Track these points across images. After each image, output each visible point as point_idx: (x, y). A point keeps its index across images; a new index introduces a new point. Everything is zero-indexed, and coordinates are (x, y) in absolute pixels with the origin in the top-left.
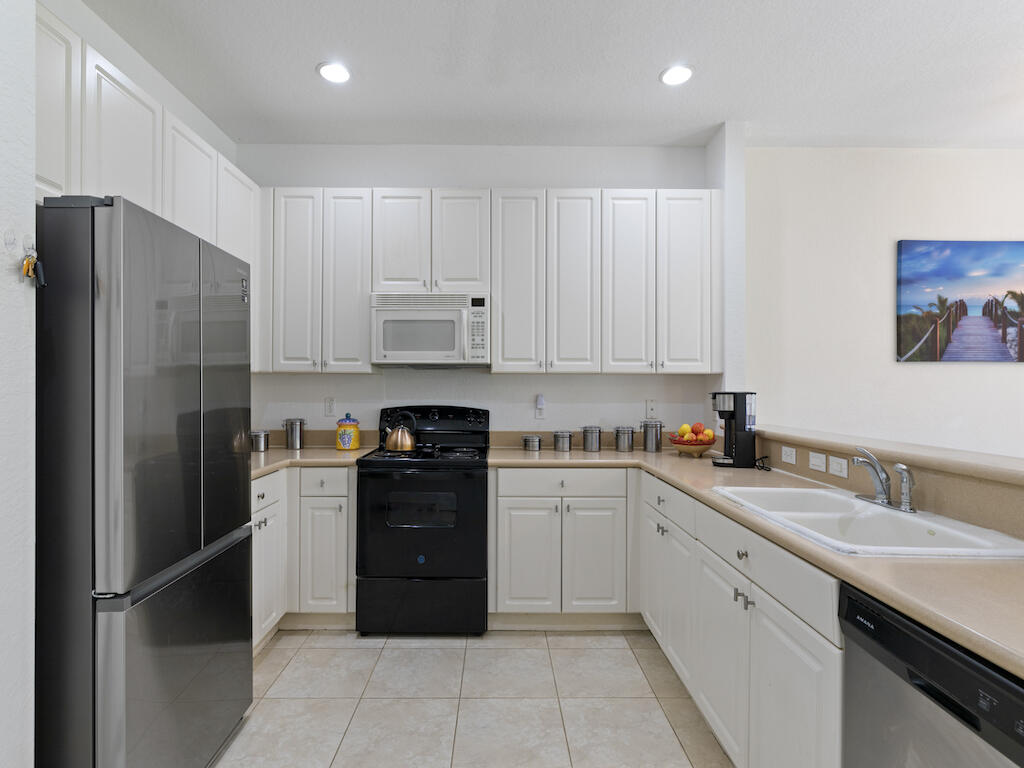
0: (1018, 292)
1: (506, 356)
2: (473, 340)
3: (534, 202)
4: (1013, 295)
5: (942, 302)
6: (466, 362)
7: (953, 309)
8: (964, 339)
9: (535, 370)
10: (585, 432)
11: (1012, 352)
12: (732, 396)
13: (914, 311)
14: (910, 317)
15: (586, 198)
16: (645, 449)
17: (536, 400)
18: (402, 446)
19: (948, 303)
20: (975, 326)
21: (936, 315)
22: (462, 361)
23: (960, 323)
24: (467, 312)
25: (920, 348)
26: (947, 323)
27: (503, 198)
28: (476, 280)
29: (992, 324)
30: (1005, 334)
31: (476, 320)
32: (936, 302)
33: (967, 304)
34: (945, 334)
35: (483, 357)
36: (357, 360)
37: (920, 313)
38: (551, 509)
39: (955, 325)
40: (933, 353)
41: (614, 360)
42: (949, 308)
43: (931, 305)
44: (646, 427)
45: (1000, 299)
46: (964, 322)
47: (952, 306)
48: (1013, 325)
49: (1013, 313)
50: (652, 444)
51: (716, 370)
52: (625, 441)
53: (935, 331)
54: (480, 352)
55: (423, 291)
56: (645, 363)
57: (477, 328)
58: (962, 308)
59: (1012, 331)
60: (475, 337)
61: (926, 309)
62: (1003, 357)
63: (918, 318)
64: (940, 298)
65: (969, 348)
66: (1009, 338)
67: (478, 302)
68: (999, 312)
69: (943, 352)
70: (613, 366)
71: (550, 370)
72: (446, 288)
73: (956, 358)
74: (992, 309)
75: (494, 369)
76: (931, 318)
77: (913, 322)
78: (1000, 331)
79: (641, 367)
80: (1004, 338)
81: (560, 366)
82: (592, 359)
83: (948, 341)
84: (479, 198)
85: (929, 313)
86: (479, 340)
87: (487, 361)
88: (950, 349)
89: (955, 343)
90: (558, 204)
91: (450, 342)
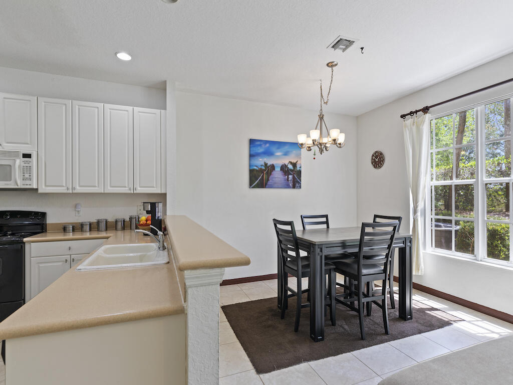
0: (293, 162)
1: (47, 185)
2: (24, 176)
3: (64, 106)
4: (291, 163)
5: (266, 164)
6: (19, 187)
7: (270, 168)
8: (274, 179)
9: (65, 191)
10: (98, 222)
11: (291, 185)
13: (255, 168)
14: (254, 170)
15: (95, 107)
16: (131, 229)
17: (76, 206)
19: (268, 165)
20: (277, 175)
21: (264, 170)
22: (16, 187)
23: (273, 173)
24: (19, 162)
25: (258, 183)
26: (267, 173)
27: (45, 102)
28: (26, 144)
29: (284, 174)
31: (25, 165)
32: (264, 164)
33: (275, 166)
34: (267, 177)
35: (30, 185)
37: (257, 169)
39: (271, 174)
40: (262, 185)
41: (111, 187)
42: (268, 167)
43: (262, 165)
44: (131, 218)
45: (287, 164)
47: (269, 166)
48: (291, 174)
49: (291, 170)
50: (134, 226)
52: (120, 225)
53: (263, 176)
54: (28, 182)
56: (127, 188)
57: (27, 169)
58: (273, 167)
59: (290, 177)
60: (25, 174)
61: (260, 167)
62: (288, 187)
63: (257, 170)
64: (265, 163)
65: (275, 183)
66: (290, 179)
67: (27, 156)
68: (286, 169)
69: (266, 184)
70: (109, 190)
71: (75, 191)
72: (7, 147)
73: (271, 187)
74: (284, 168)
75: (40, 191)
76: (261, 171)
77: (255, 172)
78: (287, 177)
79: (125, 190)
80: (288, 180)
81: (80, 190)
83: (268, 180)
84: (30, 101)
85: (261, 169)
86: (27, 176)
87: (35, 187)
88: (269, 183)
89: (270, 181)
90: (79, 109)
91: (8, 177)
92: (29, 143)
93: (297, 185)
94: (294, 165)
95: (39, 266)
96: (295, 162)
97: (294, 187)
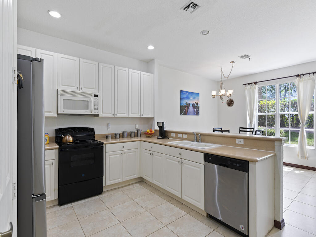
1: (103, 112)
2: (94, 107)
3: (111, 69)
5: (187, 103)
8: (190, 111)
10: (123, 133)
12: (161, 123)
13: (183, 105)
14: (182, 106)
15: (125, 70)
16: (137, 136)
17: (108, 125)
18: (69, 141)
20: (191, 108)
22: (91, 113)
23: (189, 108)
24: (93, 98)
25: (184, 112)
26: (187, 107)
27: (102, 66)
28: (94, 89)
31: (95, 101)
32: (186, 103)
36: (51, 112)
38: (120, 154)
40: (186, 114)
44: (137, 131)
45: (194, 103)
49: (196, 106)
50: (139, 135)
51: (153, 117)
52: (133, 135)
53: (186, 109)
54: (96, 111)
55: (77, 90)
57: (96, 103)
58: (189, 104)
59: (196, 109)
60: (95, 106)
62: (195, 114)
63: (184, 106)
65: (190, 113)
66: (195, 111)
67: (96, 96)
70: (131, 115)
71: (116, 116)
72: (85, 90)
73: (189, 115)
74: (193, 105)
75: (100, 116)
76: (185, 106)
78: (194, 109)
79: (137, 116)
81: (118, 115)
82: (126, 114)
83: (188, 111)
84: (95, 64)
85: (185, 105)
86: (96, 107)
89: (188, 112)
90: (118, 71)
91: (87, 107)
92: (95, 88)
93: (198, 114)
94: (197, 104)
95: (109, 157)
96: (197, 102)
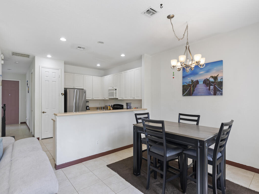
0: (214, 76)
1: (120, 97)
4: (212, 77)
5: (192, 81)
6: (115, 98)
7: (195, 83)
8: (198, 90)
11: (212, 93)
19: (194, 81)
20: (201, 87)
21: (191, 84)
23: (197, 86)
24: (115, 91)
25: (187, 93)
26: (193, 86)
29: (206, 85)
30: (210, 88)
32: (191, 81)
33: (199, 81)
34: (193, 89)
37: (187, 84)
39: (196, 87)
40: (190, 94)
42: (194, 82)
43: (189, 82)
45: (208, 79)
46: (198, 85)
47: (195, 82)
48: (212, 85)
49: (212, 82)
51: (141, 99)
53: (190, 88)
55: (112, 88)
58: (197, 82)
59: (212, 87)
61: (188, 83)
62: (209, 94)
63: (186, 86)
64: (192, 80)
65: (199, 92)
66: (211, 89)
68: (208, 82)
69: (192, 94)
70: (130, 98)
73: (196, 95)
76: (189, 85)
77: (185, 87)
78: (208, 87)
80: (209, 89)
81: (124, 98)
83: (194, 91)
85: (189, 84)
86: (116, 95)
87: (117, 98)
88: (194, 93)
89: (195, 91)
93: (218, 92)
94: (215, 78)
96: (216, 76)
97: (215, 94)
